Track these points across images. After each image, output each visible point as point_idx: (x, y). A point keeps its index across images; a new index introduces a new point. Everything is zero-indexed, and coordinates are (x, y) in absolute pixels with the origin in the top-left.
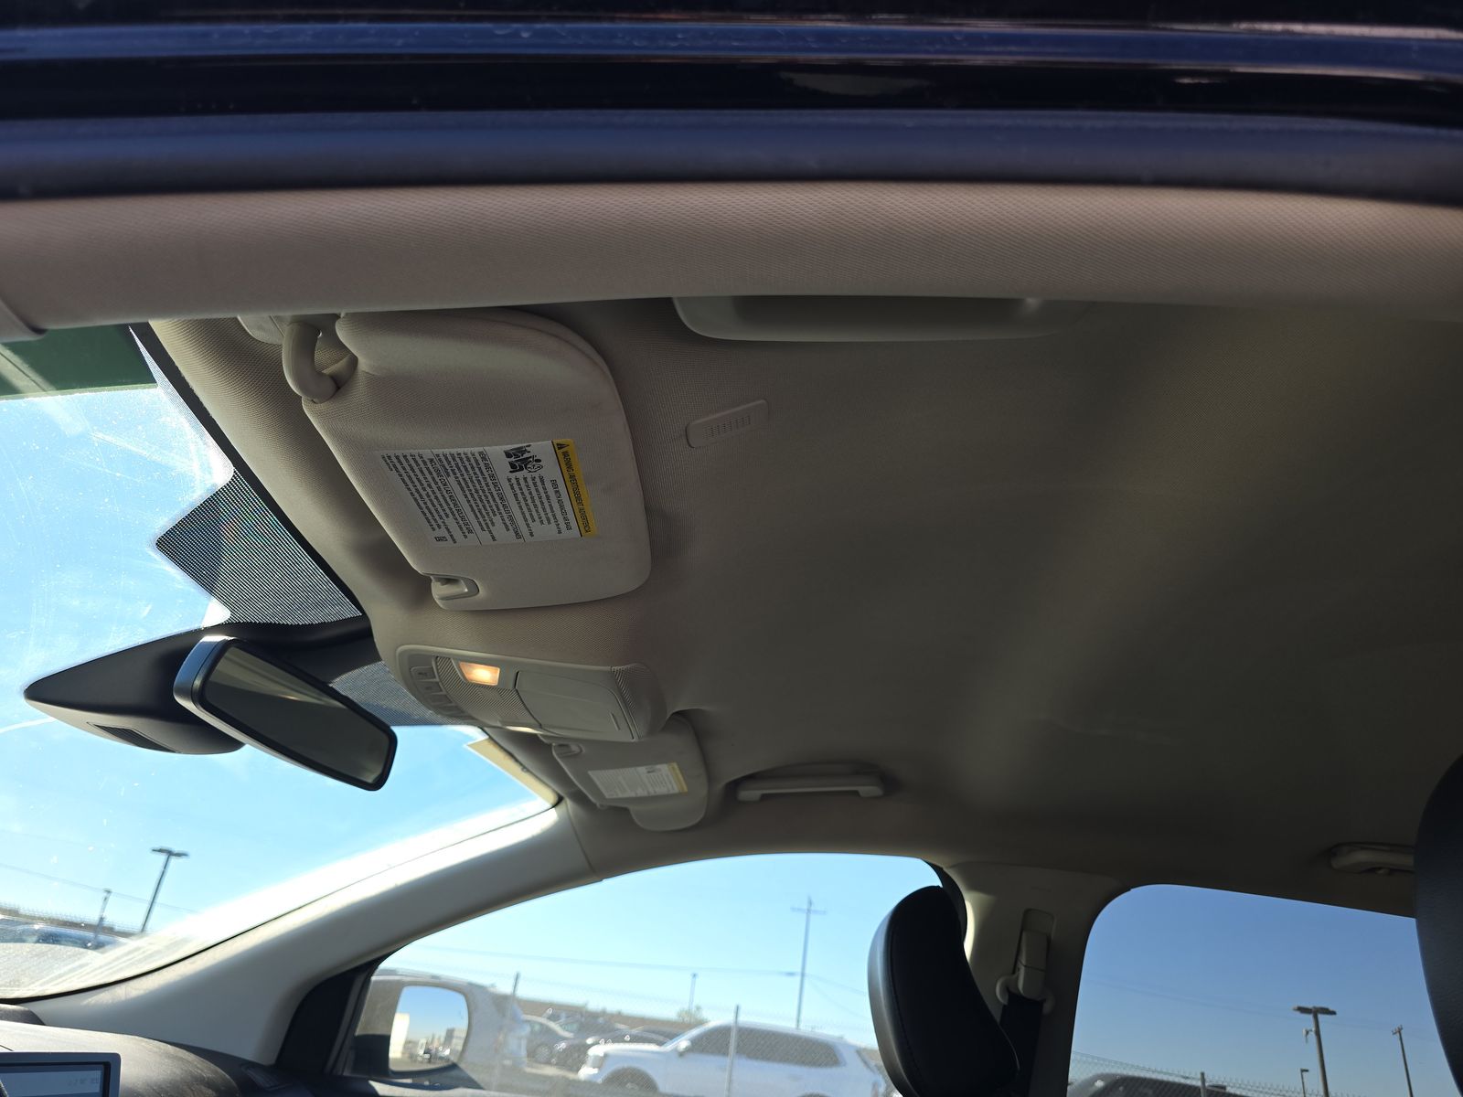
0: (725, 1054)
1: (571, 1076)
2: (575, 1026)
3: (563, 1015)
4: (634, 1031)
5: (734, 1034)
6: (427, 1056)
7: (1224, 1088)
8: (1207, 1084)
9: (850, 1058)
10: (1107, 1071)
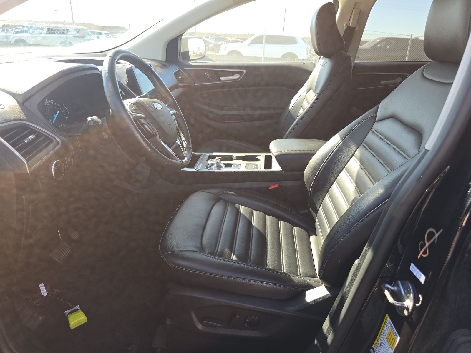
0: (262, 43)
1: (217, 54)
2: (214, 39)
3: (210, 36)
4: (232, 39)
5: (264, 37)
6: (194, 54)
7: (418, 38)
8: (412, 38)
9: (300, 40)
10: (379, 37)
